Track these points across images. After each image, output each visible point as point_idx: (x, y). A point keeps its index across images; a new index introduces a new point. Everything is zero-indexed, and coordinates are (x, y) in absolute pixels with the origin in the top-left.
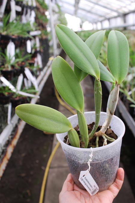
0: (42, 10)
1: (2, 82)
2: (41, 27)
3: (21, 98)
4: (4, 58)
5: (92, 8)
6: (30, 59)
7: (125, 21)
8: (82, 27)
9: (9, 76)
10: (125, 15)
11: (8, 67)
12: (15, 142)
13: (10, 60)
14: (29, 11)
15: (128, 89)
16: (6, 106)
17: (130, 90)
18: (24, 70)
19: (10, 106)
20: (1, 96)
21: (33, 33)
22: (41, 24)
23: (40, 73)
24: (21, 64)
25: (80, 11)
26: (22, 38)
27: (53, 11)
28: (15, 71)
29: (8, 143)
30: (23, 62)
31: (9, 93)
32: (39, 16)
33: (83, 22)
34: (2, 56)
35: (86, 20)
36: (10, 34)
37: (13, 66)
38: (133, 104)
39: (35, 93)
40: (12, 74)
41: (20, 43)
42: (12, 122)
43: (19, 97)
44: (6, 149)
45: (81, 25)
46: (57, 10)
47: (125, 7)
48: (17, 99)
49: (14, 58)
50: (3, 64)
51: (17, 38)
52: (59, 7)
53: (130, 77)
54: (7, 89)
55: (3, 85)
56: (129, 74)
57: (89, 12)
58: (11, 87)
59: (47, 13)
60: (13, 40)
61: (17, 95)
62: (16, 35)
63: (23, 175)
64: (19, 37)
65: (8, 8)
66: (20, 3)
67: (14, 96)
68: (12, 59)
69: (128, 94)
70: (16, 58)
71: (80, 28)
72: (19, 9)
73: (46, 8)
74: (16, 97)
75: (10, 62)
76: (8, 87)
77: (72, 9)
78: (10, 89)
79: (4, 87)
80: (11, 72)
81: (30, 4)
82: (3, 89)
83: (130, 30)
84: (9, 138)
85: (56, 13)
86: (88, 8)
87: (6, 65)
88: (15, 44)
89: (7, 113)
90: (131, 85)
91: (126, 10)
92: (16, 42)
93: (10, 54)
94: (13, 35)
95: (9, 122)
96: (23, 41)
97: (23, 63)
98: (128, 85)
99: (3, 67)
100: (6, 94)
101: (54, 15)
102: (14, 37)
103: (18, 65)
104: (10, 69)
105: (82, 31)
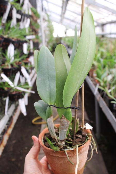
0: (35, 18)
1: (2, 78)
2: (34, 33)
3: (17, 92)
4: (4, 57)
5: (76, 18)
6: (25, 59)
7: (103, 30)
8: (66, 33)
9: (8, 73)
10: (103, 25)
11: (8, 66)
12: (10, 131)
13: (10, 60)
14: (26, 18)
15: (108, 87)
16: (4, 99)
17: (109, 89)
18: (21, 68)
19: (7, 100)
20: (1, 90)
21: (28, 37)
22: (34, 30)
23: (31, 71)
24: (19, 63)
25: (65, 20)
26: (20, 41)
27: (44, 19)
28: (14, 69)
29: (5, 132)
30: (20, 61)
31: (8, 88)
32: (33, 23)
33: (67, 29)
34: (3, 55)
35: (70, 28)
36: (11, 38)
37: (12, 65)
38: (113, 100)
39: (28, 89)
40: (11, 71)
41: (19, 45)
42: (9, 113)
43: (16, 91)
44: (2, 137)
45: (66, 31)
46: (47, 18)
47: (103, 18)
48: (14, 93)
49: (13, 58)
50: (4, 63)
51: (16, 41)
52: (48, 16)
53: (110, 77)
54: (6, 84)
55: (3, 81)
56: (108, 74)
57: (73, 21)
58: (10, 83)
59: (38, 21)
60: (13, 43)
61: (14, 90)
62: (15, 38)
63: (13, 160)
64: (17, 40)
65: (10, 15)
66: (19, 12)
67: (12, 91)
68: (11, 59)
69: (108, 91)
70: (15, 58)
71: (65, 35)
72: (19, 16)
73: (38, 17)
74: (13, 92)
75: (10, 62)
76: (7, 83)
77: (59, 18)
78: (9, 85)
79: (4, 83)
80: (10, 70)
81: (27, 13)
82: (3, 84)
83: (107, 38)
84: (5, 127)
85: (46, 21)
86: (72, 18)
87: (6, 64)
88: (14, 45)
89: (5, 105)
90: (110, 84)
91: (104, 21)
92: (15, 44)
93: (10, 54)
94: (13, 38)
95: (6, 113)
96: (21, 43)
97: (20, 63)
98: (108, 84)
99: (3, 65)
100: (6, 89)
101: (44, 22)
102: (13, 40)
103: (16, 64)
104: (10, 67)
105: (66, 37)
